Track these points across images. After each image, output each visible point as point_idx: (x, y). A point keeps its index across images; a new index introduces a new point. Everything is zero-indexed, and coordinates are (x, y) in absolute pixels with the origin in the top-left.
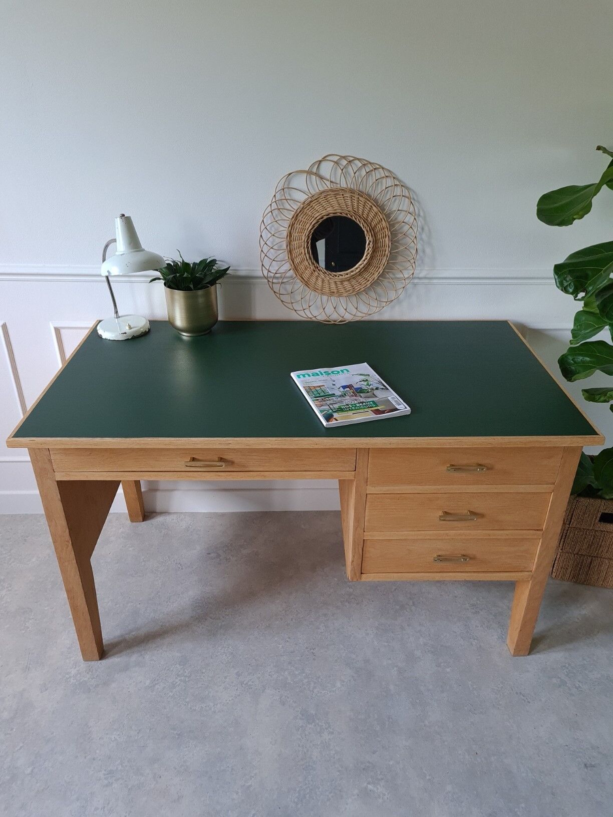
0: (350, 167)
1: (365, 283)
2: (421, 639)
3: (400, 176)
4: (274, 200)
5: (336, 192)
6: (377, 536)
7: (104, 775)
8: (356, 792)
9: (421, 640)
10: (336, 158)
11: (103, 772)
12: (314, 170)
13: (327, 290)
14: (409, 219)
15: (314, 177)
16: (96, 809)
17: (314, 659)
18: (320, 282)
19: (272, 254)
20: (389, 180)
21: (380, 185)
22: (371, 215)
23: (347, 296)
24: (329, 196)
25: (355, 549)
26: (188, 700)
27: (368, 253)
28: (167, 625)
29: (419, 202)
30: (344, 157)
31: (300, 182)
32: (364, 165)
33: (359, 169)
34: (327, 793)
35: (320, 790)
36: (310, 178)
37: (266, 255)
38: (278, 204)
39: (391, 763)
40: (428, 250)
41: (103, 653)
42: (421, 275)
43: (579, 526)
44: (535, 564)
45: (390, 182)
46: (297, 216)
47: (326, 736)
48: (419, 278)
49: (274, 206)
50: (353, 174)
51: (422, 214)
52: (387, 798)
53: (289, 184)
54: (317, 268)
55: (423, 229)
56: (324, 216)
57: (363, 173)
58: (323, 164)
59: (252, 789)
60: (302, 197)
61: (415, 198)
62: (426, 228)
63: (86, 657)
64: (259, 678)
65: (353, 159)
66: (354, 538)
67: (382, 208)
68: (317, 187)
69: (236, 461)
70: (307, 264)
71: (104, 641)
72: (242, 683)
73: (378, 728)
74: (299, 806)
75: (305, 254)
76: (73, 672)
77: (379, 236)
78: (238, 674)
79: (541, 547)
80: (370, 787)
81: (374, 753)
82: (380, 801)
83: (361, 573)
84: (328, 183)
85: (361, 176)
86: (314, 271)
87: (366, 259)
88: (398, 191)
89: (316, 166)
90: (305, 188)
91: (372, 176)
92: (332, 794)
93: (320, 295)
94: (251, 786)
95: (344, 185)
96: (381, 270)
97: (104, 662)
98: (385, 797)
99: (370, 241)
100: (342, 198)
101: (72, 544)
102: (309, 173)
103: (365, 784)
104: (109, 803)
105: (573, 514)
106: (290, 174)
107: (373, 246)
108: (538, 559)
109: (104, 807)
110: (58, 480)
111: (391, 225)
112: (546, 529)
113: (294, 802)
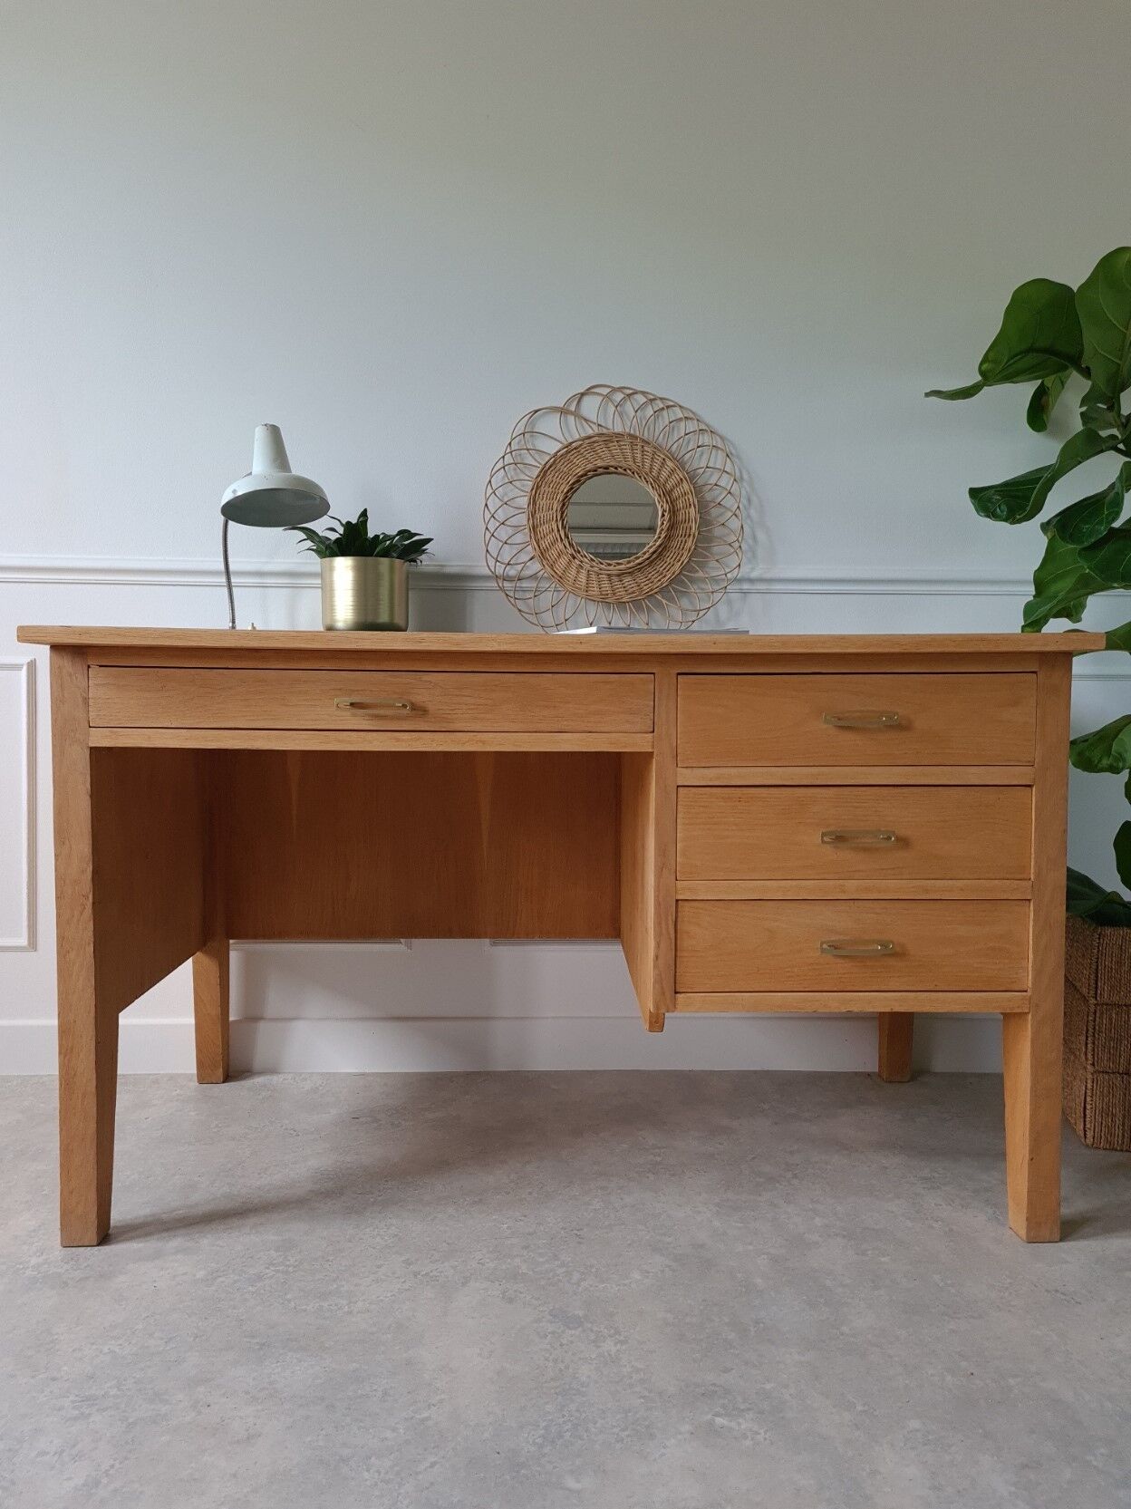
0: (628, 403)
1: (660, 580)
2: (817, 1219)
3: (708, 419)
4: (508, 450)
5: (609, 438)
6: (702, 890)
7: (73, 1402)
8: (687, 1427)
9: (818, 1221)
10: (605, 391)
11: (72, 1398)
12: (573, 408)
13: (595, 590)
14: (725, 481)
15: (571, 419)
16: (44, 1453)
17: (580, 1243)
18: (583, 578)
19: (503, 533)
20: (689, 423)
21: (676, 429)
22: (664, 474)
23: (631, 602)
24: (596, 445)
25: (660, 924)
26: (289, 1296)
27: (662, 530)
28: (256, 1201)
29: (738, 457)
30: (620, 389)
31: (551, 425)
32: (651, 400)
33: (642, 407)
34: (616, 1430)
35: (598, 1425)
36: (566, 420)
37: (493, 516)
38: (513, 458)
39: (768, 1386)
40: (761, 536)
41: (105, 1236)
42: (754, 575)
43: (1115, 999)
44: (1030, 969)
45: (692, 426)
46: (545, 474)
47: (609, 1346)
48: (751, 581)
49: (508, 459)
50: (633, 413)
51: (745, 476)
52: (765, 1439)
53: (533, 427)
54: (579, 552)
55: (749, 500)
56: (590, 471)
57: (649, 411)
58: (586, 399)
59: (430, 1423)
60: (553, 448)
61: (733, 451)
62: (754, 499)
63: (70, 1241)
64: (454, 1268)
65: (631, 391)
66: (658, 896)
67: (681, 464)
68: (575, 431)
69: (430, 707)
70: (561, 546)
71: (111, 1221)
72: (416, 1274)
73: (732, 1336)
74: (546, 1450)
75: (558, 531)
76: (34, 1261)
77: (680, 504)
78: (408, 1263)
79: (1034, 920)
80: (719, 1420)
81: (724, 1372)
82: (748, 1443)
83: (676, 993)
84: (595, 428)
85: (645, 417)
86: (574, 558)
87: (659, 537)
88: (706, 439)
89: (575, 403)
90: (558, 435)
91: (663, 417)
92: (626, 1433)
93: (583, 600)
94: (428, 1419)
95: (618, 429)
96: (685, 559)
97: (105, 1249)
98: (760, 1438)
99: (664, 511)
100: (617, 447)
101: (94, 903)
102: (563, 411)
103: (709, 1416)
104: (74, 1446)
105: (1097, 970)
106: (536, 411)
107: (670, 519)
108: (1034, 953)
109: (63, 1451)
110: (93, 745)
111: (698, 490)
112: (1038, 875)
113: (534, 1443)
